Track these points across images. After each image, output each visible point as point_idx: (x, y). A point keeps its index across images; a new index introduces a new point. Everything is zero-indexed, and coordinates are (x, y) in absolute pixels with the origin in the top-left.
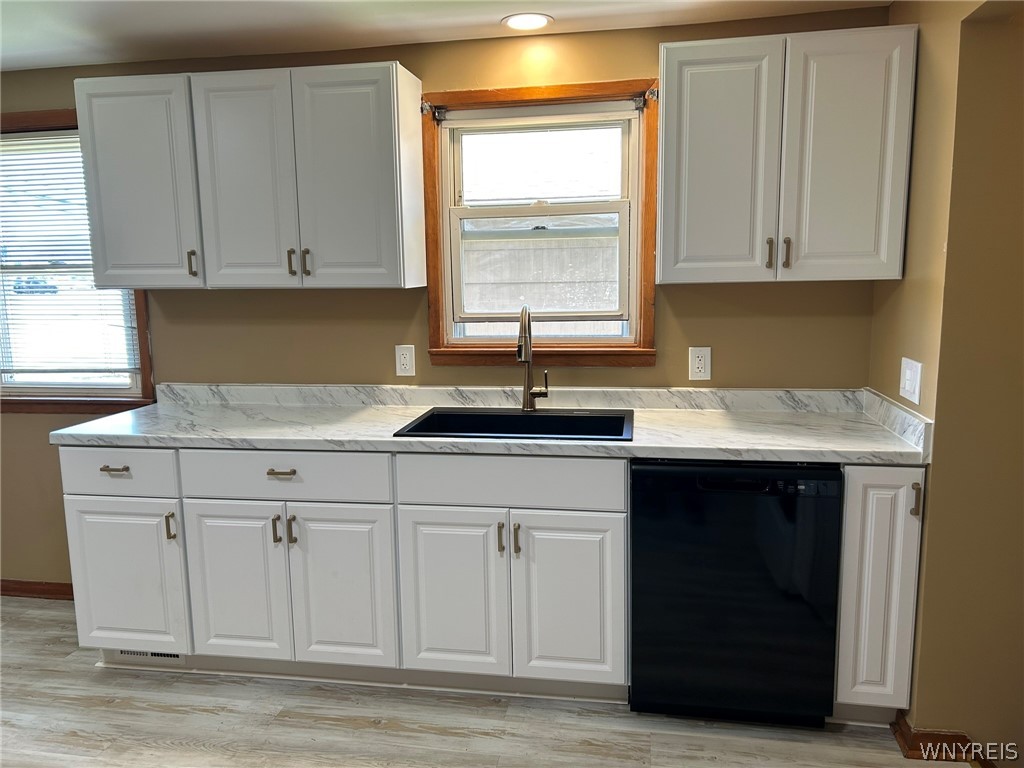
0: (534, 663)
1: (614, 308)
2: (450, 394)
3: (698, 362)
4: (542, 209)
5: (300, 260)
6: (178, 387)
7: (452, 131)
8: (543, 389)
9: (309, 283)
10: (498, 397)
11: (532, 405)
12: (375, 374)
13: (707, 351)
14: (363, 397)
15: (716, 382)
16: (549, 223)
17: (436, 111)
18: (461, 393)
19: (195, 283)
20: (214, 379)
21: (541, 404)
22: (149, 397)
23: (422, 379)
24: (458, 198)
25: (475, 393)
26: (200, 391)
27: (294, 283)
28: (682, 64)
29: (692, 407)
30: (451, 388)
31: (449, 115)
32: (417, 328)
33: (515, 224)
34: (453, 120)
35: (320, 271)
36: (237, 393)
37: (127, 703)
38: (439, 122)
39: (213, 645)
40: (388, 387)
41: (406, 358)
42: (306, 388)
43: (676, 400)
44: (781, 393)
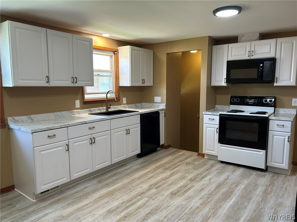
2: (88, 111)
3: (124, 100)
4: (99, 71)
5: (74, 80)
8: (110, 107)
9: (76, 85)
11: (108, 110)
12: (72, 108)
14: (70, 114)
16: (100, 74)
18: (90, 110)
23: (81, 108)
25: (93, 110)
27: (72, 85)
30: (88, 109)
35: (78, 82)
41: (78, 103)
42: (56, 113)
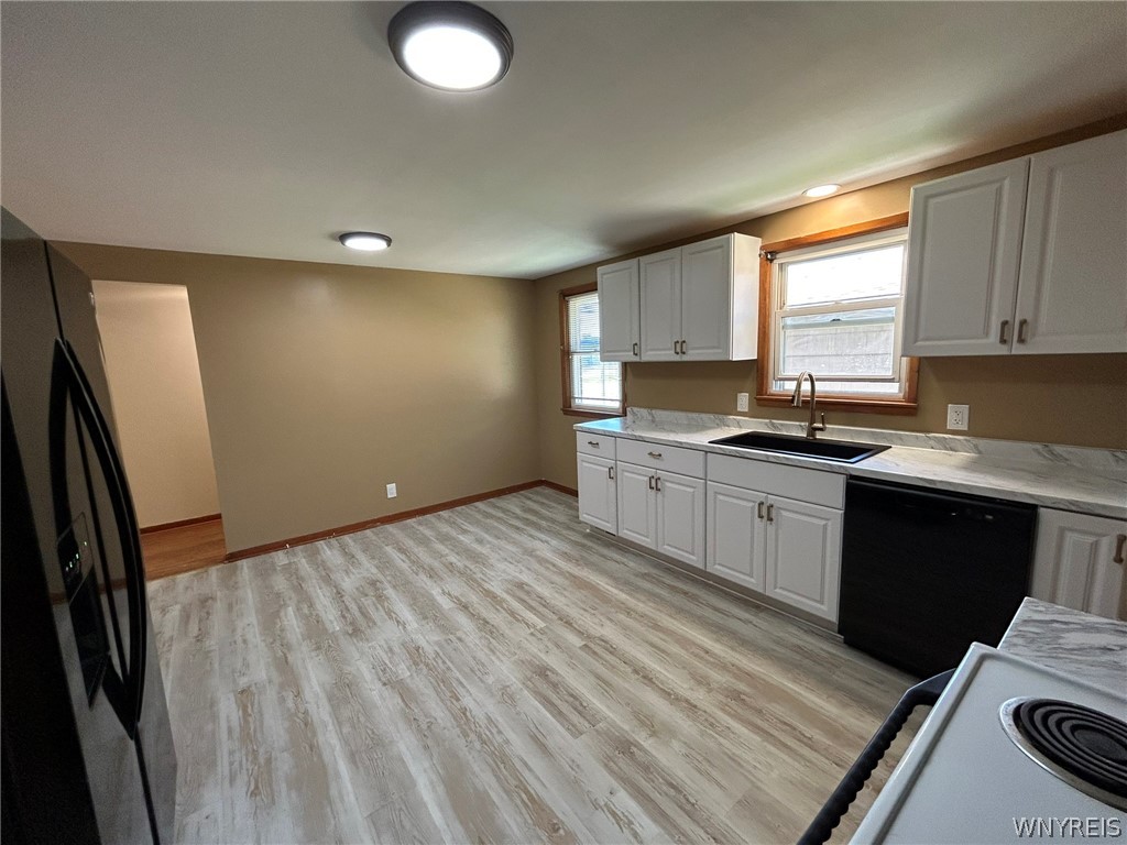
0: (777, 590)
1: (889, 374)
2: (766, 424)
3: (957, 415)
4: (838, 307)
5: (680, 346)
6: (635, 409)
7: (781, 265)
8: (820, 425)
9: (685, 358)
10: (795, 429)
11: (813, 435)
12: (727, 409)
13: (965, 408)
14: (717, 421)
15: (972, 432)
16: (843, 316)
17: (769, 255)
18: (773, 424)
19: (636, 359)
20: (650, 407)
21: (819, 436)
22: (624, 414)
23: (751, 414)
24: (783, 304)
25: (782, 425)
26: (644, 412)
27: (677, 358)
28: (928, 198)
29: (946, 449)
30: (769, 421)
31: (778, 256)
32: (751, 384)
33: (819, 319)
34: (781, 259)
35: (690, 352)
36: (660, 414)
37: (590, 548)
38: (771, 261)
39: (625, 533)
40: (731, 417)
41: (744, 400)
42: (690, 415)
43: (932, 443)
44: (1038, 446)
